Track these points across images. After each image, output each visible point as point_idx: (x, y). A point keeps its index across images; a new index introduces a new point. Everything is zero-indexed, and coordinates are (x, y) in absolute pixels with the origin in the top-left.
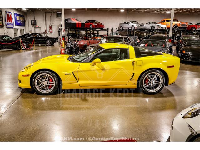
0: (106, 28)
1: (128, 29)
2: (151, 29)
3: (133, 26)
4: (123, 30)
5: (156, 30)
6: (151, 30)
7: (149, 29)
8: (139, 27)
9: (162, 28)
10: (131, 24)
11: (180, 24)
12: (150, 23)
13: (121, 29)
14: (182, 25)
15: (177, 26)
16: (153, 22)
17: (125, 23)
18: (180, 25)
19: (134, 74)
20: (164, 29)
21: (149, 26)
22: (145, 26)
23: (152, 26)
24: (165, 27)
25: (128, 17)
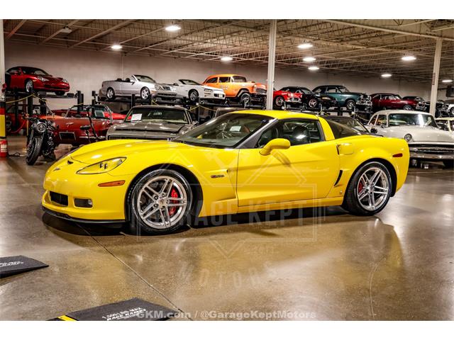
0: (73, 90)
1: (133, 95)
2: (187, 96)
3: (144, 88)
4: (114, 96)
5: (202, 99)
6: (189, 99)
7: (185, 98)
8: (160, 91)
9: (216, 95)
10: (139, 84)
11: (253, 87)
12: (184, 83)
13: (110, 94)
14: (258, 89)
15: (248, 93)
16: (190, 81)
17: (119, 80)
18: (255, 90)
19: (341, 172)
20: (221, 97)
21: (182, 91)
22: (173, 90)
23: (191, 91)
24: (223, 93)
25: (125, 67)
